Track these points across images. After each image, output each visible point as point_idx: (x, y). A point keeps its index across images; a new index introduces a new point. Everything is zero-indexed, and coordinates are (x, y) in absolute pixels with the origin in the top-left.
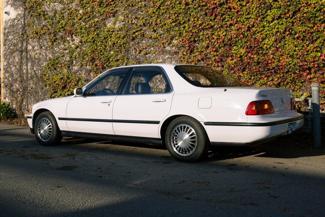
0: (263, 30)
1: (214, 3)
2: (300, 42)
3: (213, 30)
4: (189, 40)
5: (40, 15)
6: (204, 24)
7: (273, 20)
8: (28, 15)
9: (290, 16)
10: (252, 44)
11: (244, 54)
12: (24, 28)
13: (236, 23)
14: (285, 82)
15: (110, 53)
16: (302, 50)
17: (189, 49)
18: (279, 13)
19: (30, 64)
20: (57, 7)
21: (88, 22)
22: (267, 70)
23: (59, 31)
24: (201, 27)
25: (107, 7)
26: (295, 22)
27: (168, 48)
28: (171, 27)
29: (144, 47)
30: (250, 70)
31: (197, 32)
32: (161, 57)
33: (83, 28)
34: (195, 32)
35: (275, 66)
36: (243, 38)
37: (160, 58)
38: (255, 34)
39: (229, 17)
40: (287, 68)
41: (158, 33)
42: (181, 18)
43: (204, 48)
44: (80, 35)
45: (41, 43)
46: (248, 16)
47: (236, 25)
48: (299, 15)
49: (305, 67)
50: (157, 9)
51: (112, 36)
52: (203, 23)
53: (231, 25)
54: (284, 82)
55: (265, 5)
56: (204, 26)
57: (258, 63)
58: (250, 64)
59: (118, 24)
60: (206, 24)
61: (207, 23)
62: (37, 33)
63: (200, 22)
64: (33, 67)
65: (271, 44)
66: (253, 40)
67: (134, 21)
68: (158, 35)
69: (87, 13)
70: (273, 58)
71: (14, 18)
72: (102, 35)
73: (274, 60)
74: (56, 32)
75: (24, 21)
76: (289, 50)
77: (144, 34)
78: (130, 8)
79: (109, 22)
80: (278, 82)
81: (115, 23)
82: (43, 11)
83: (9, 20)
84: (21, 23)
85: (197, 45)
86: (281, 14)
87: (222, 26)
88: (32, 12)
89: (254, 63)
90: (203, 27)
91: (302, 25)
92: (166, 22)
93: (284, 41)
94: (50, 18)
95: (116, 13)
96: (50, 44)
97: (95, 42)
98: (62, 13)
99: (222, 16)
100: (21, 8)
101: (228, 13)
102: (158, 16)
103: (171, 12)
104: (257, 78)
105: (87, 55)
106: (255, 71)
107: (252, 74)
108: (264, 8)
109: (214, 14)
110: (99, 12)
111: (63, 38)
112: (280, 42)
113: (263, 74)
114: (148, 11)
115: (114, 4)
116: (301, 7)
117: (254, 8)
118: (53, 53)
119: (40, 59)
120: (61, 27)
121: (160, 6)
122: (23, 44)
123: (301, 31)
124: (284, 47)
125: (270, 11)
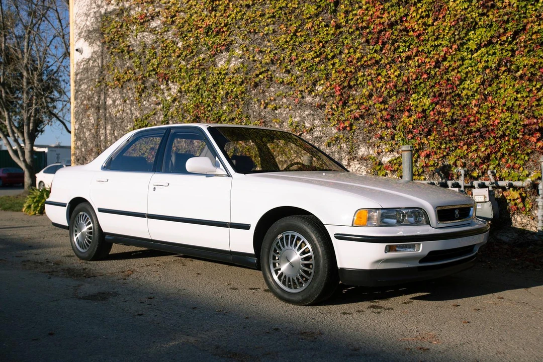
0: (461, 65)
1: (380, 23)
2: (524, 85)
3: (379, 67)
4: (341, 85)
5: (122, 51)
6: (365, 59)
7: (479, 47)
8: (107, 53)
9: (509, 40)
10: (443, 89)
11: (429, 107)
12: (102, 72)
13: (416, 55)
14: (499, 154)
15: (222, 108)
16: (528, 99)
17: (341, 100)
18: (489, 35)
19: (109, 127)
20: (147, 38)
21: (190, 61)
22: (468, 134)
23: (150, 75)
24: (359, 64)
25: (217, 35)
26: (517, 49)
27: (308, 99)
28: (313, 65)
29: (272, 98)
30: (439, 133)
31: (353, 71)
32: (298, 113)
33: (182, 70)
34: (351, 72)
35: (481, 126)
36: (428, 79)
37: (297, 115)
38: (448, 72)
39: (405, 46)
40: (502, 129)
41: (294, 75)
42: (328, 50)
43: (364, 97)
44: (179, 80)
45: (124, 95)
46: (436, 43)
47: (416, 59)
48: (523, 37)
49: (534, 126)
50: (292, 36)
51: (224, 81)
52: (363, 57)
53: (408, 58)
54: (496, 153)
55: (465, 23)
56: (365, 62)
57: (453, 121)
58: (439, 122)
59: (234, 62)
60: (367, 58)
61: (369, 56)
62: (118, 80)
63: (358, 55)
64: (114, 131)
65: (475, 89)
66: (445, 83)
67: (257, 57)
68: (293, 78)
69: (188, 46)
70: (477, 112)
71: (88, 58)
72: (211, 80)
73: (479, 116)
74: (145, 77)
75: (102, 62)
76: (506, 99)
77: (272, 78)
78: (252, 36)
79: (220, 60)
80: (486, 153)
81: (229, 61)
82: (127, 46)
83: (83, 61)
84: (98, 64)
85: (354, 92)
86: (492, 37)
87: (393, 61)
88: (112, 47)
89: (446, 121)
90: (363, 62)
91: (528, 55)
92: (305, 57)
93: (498, 84)
94: (136, 56)
95: (231, 44)
96: (137, 95)
97: (200, 91)
98: (153, 48)
99: (393, 44)
100: (98, 43)
101: (403, 39)
102: (293, 48)
103: (314, 40)
104: (451, 146)
105: (189, 111)
106: (447, 134)
107: (442, 140)
108: (463, 28)
109: (380, 41)
110: (205, 44)
111: (154, 87)
112: (490, 85)
113: (461, 139)
114: (278, 40)
115: (227, 31)
116: (528, 23)
117: (447, 28)
118: (141, 110)
119: (123, 119)
120: (152, 69)
121: (296, 31)
122: (100, 96)
123: (527, 65)
124: (496, 93)
125: (473, 32)
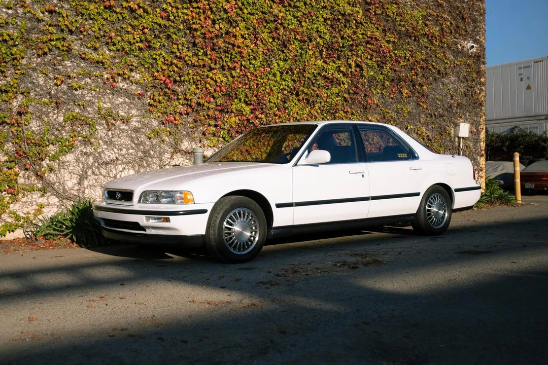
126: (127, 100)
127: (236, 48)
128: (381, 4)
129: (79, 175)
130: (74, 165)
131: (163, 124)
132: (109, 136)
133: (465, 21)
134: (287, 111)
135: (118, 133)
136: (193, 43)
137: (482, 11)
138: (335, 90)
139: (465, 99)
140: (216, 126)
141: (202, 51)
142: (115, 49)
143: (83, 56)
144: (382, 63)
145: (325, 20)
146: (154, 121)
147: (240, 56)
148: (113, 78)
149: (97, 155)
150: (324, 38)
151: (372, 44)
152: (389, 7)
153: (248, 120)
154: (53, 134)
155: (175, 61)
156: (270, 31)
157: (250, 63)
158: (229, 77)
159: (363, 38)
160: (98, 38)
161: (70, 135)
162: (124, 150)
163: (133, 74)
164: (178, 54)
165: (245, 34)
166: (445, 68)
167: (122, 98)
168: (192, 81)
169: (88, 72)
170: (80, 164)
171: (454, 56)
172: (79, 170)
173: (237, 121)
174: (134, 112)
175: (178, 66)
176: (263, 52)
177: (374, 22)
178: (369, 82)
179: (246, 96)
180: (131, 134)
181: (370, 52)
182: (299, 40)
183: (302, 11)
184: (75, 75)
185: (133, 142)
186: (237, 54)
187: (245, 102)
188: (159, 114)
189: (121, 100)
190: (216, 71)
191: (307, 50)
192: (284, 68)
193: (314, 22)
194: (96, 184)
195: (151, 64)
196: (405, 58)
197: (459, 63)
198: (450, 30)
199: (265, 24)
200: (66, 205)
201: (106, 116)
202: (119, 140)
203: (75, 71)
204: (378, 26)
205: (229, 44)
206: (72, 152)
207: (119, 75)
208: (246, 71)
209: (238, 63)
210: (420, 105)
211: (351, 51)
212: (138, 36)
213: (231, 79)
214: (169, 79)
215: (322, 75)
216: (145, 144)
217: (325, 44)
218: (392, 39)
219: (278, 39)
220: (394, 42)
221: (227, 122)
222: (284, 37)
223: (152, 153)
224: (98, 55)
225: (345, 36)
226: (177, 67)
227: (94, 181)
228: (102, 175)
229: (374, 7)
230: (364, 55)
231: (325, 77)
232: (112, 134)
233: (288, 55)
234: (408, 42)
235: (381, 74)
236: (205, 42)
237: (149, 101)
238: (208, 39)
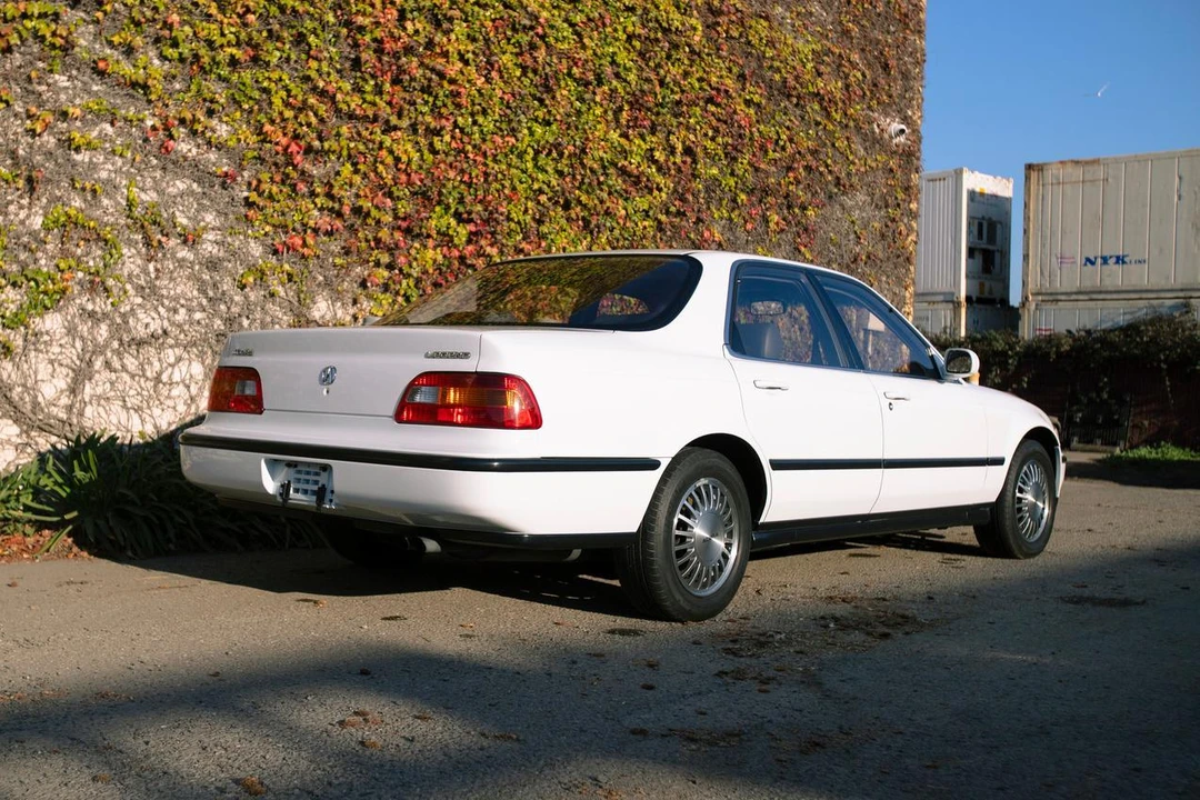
126: (195, 186)
127: (445, 84)
128: (739, 15)
129: (74, 370)
130: (63, 342)
131: (275, 252)
132: (148, 274)
133: (889, 74)
134: (543, 244)
135: (171, 267)
136: (353, 60)
137: (918, 55)
138: (642, 203)
139: (880, 246)
140: (390, 267)
141: (372, 83)
142: (176, 55)
143: (101, 65)
144: (735, 148)
145: (630, 38)
146: (252, 245)
147: (453, 103)
148: (167, 128)
149: (119, 320)
150: (625, 81)
151: (718, 105)
152: (753, 23)
153: (462, 259)
154: (16, 259)
155: (312, 100)
156: (517, 50)
157: (475, 123)
158: (426, 152)
159: (701, 88)
160: (138, 24)
161: (57, 266)
162: (182, 311)
163: (214, 122)
164: (321, 84)
165: (468, 52)
166: (849, 174)
167: (185, 180)
168: (345, 153)
169: (109, 107)
170: (77, 340)
171: (866, 149)
172: (72, 354)
173: (440, 258)
174: (210, 218)
175: (320, 113)
176: (501, 98)
177: (724, 54)
178: (707, 189)
179: (461, 201)
180: (200, 271)
181: (714, 123)
182: (575, 80)
183: (586, 10)
184: (78, 112)
185: (205, 293)
186: (446, 96)
187: (457, 215)
188: (268, 228)
189: (181, 185)
190: (399, 133)
191: (592, 104)
192: (542, 142)
193: (608, 40)
194: (112, 394)
195: (258, 102)
196: (777, 143)
197: (874, 165)
198: (862, 89)
199: (509, 33)
200: (37, 444)
201: (146, 223)
202: (171, 286)
203: (78, 101)
204: (731, 64)
205: (433, 70)
206: (59, 310)
207: (182, 121)
208: (466, 139)
209: (448, 119)
210: (800, 251)
211: (676, 116)
212: (233, 30)
213: (429, 157)
214: (297, 144)
215: (620, 165)
216: (232, 300)
217: (628, 94)
218: (756, 98)
219: (535, 72)
220: (758, 105)
221: (416, 259)
222: (548, 69)
223: (246, 323)
224: (134, 66)
225: (668, 79)
226: (316, 115)
227: (108, 385)
228: (127, 371)
229: (726, 19)
230: (701, 128)
231: (623, 172)
232: (157, 270)
233: (554, 112)
234: (785, 107)
235: (732, 174)
236: (380, 60)
237: (246, 194)
238: (389, 54)
